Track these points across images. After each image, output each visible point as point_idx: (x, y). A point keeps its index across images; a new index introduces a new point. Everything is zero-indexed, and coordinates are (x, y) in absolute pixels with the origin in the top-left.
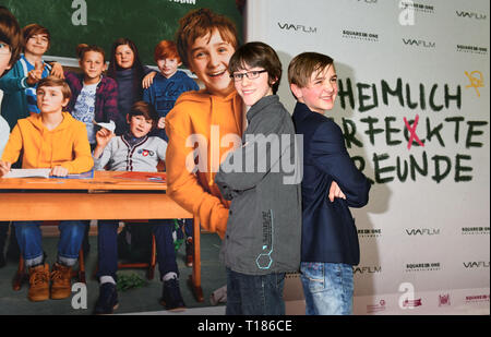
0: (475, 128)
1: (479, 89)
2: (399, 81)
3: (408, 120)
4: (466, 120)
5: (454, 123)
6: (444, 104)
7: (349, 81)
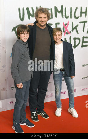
5: (83, 24)
6: (80, 16)
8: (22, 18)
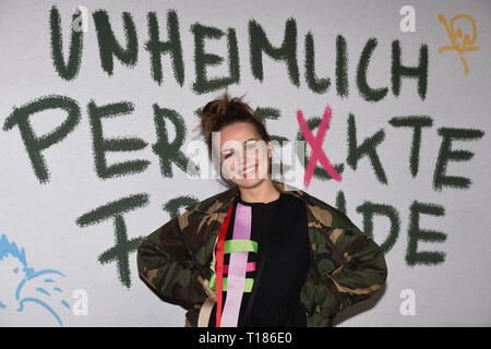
0: (457, 145)
1: (466, 55)
2: (291, 27)
3: (307, 117)
4: (438, 124)
5: (409, 132)
6: (389, 85)
7: (173, 19)
8: (66, 60)
